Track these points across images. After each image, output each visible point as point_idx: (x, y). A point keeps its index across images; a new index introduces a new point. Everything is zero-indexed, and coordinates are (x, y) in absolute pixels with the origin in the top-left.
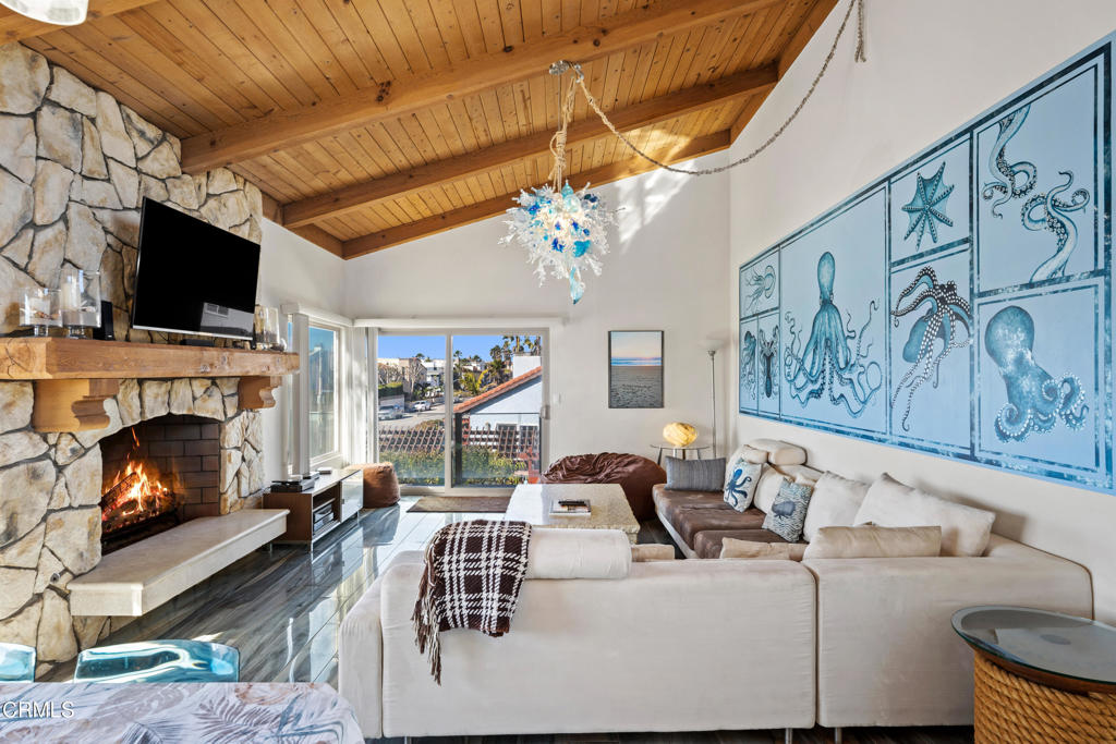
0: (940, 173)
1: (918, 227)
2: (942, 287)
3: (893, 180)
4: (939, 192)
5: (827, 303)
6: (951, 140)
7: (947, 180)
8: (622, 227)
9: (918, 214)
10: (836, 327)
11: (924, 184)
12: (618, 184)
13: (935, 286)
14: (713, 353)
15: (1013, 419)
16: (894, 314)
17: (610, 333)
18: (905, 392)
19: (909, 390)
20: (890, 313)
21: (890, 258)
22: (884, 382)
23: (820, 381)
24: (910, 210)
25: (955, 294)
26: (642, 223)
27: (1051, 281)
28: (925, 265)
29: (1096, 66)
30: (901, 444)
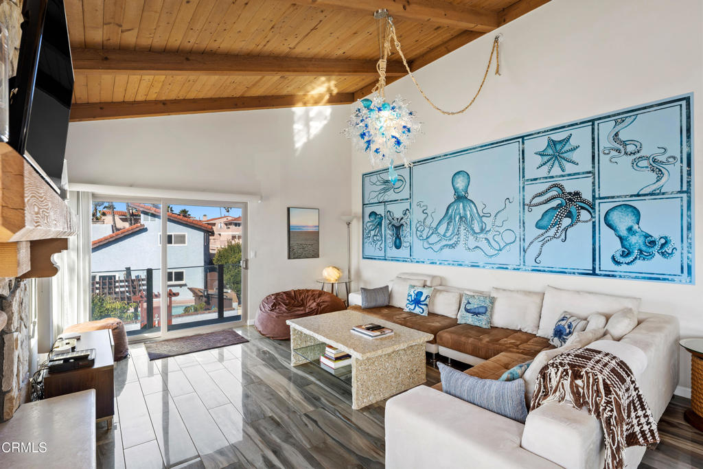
0: (568, 139)
1: (549, 163)
2: (570, 194)
3: (525, 138)
4: (567, 148)
5: (461, 198)
6: (577, 124)
7: (573, 142)
8: (296, 138)
9: (549, 157)
10: (471, 210)
11: (553, 143)
12: (294, 109)
13: (563, 193)
14: (349, 224)
15: (624, 255)
16: (526, 206)
17: (289, 209)
18: (537, 245)
19: (541, 243)
20: (524, 205)
21: (523, 177)
22: (518, 239)
23: (455, 239)
24: (541, 154)
25: (581, 197)
26: (308, 138)
27: (651, 194)
28: (556, 182)
29: (681, 105)
30: (533, 270)
